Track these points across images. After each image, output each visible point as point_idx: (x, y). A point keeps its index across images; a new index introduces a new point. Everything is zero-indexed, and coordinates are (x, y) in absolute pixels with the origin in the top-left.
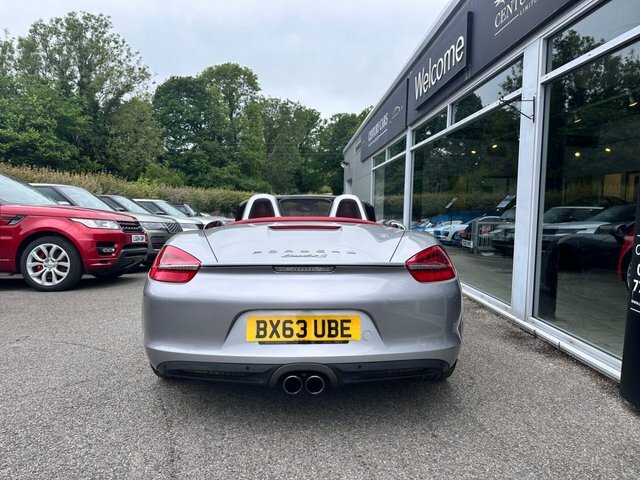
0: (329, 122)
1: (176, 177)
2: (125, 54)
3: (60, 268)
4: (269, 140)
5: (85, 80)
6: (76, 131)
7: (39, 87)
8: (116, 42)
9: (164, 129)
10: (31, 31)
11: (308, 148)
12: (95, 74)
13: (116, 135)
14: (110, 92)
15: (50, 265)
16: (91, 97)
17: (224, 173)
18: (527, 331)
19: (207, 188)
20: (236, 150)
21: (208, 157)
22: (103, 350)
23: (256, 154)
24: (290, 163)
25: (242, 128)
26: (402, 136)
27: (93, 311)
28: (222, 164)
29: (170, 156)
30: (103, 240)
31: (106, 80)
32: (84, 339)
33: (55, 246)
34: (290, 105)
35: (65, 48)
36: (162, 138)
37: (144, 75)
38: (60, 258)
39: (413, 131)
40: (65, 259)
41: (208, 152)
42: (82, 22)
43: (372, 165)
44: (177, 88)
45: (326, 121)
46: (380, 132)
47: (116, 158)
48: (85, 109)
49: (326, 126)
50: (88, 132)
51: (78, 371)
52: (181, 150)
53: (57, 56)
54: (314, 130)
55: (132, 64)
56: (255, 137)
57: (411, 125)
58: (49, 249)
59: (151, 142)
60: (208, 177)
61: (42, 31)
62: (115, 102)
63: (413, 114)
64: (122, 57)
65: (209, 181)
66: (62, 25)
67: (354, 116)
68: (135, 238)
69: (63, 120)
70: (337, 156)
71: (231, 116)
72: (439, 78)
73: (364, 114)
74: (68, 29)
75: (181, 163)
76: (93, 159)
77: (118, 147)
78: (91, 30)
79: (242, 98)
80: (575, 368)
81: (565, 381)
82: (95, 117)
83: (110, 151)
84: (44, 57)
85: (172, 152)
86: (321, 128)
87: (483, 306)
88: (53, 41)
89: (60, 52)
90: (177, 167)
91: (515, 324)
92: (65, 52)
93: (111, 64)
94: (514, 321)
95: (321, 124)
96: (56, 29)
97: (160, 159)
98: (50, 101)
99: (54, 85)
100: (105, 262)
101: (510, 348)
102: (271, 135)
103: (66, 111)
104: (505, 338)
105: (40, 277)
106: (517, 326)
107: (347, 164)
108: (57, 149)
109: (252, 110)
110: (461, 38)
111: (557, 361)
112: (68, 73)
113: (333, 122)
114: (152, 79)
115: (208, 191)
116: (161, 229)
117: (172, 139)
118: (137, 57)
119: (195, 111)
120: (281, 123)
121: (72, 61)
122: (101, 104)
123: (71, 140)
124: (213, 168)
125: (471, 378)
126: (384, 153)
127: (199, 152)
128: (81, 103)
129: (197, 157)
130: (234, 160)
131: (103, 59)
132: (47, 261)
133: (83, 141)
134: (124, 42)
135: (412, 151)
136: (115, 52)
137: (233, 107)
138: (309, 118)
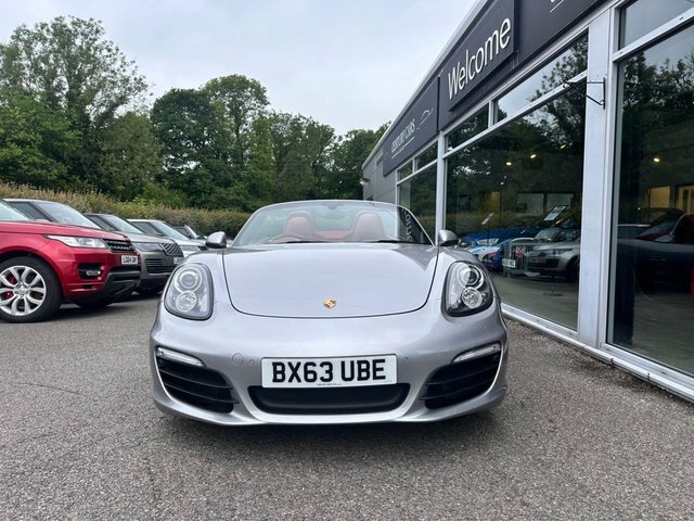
0: (344, 139)
1: (177, 198)
2: (119, 63)
3: (34, 294)
4: (279, 158)
5: (74, 91)
6: (64, 148)
7: (22, 98)
8: (109, 50)
9: (163, 145)
10: (12, 37)
11: (322, 167)
12: (86, 84)
13: (109, 152)
14: (102, 105)
15: (22, 292)
16: (81, 110)
17: (230, 194)
18: (601, 360)
19: (210, 210)
20: (243, 168)
21: (212, 177)
22: (77, 393)
23: (265, 173)
24: (303, 183)
25: (249, 145)
26: (433, 142)
27: (72, 345)
28: (227, 184)
29: (169, 176)
30: (86, 261)
31: (97, 91)
32: (54, 379)
33: (27, 269)
34: (302, 120)
35: (51, 56)
36: (160, 156)
37: (141, 86)
38: (34, 283)
39: (445, 136)
40: (40, 284)
41: (212, 171)
42: (70, 27)
43: (396, 180)
44: (177, 101)
45: (340, 138)
46: (406, 141)
47: (109, 177)
48: (74, 123)
49: (341, 143)
50: (77, 149)
51: (39, 421)
52: (182, 169)
53: (43, 65)
54: (328, 147)
55: (127, 74)
56: (264, 155)
57: (443, 130)
58: (20, 272)
59: (149, 159)
60: (213, 198)
61: (26, 37)
62: (108, 115)
63: (445, 116)
64: (116, 67)
65: (214, 203)
66: (48, 31)
67: (371, 132)
68: (125, 259)
69: (49, 135)
70: (354, 175)
71: (237, 132)
72: (478, 71)
73: (382, 129)
74: (54, 35)
75: (182, 183)
76: (83, 178)
77: (110, 165)
78: (80, 37)
79: (249, 113)
80: (674, 405)
81: (667, 423)
82: (86, 132)
83: (102, 169)
84: (28, 66)
85: (172, 172)
86: (336, 145)
87: (540, 332)
88: (38, 47)
89: (45, 60)
90: (177, 187)
91: (583, 352)
92: (52, 61)
93: (104, 74)
94: (582, 348)
95: (336, 141)
96: (42, 35)
97: (159, 178)
98: (35, 114)
99: (39, 97)
100: (90, 287)
101: (586, 381)
102: (282, 153)
103: (52, 125)
104: (577, 370)
105: (9, 306)
106: (587, 355)
107: (366, 180)
108: (43, 167)
109: (261, 125)
110: (507, 21)
111: (648, 396)
112: (55, 83)
113: (349, 139)
114: (150, 90)
115: (212, 213)
116: (157, 251)
117: (172, 157)
118: (133, 67)
119: (198, 126)
120: (292, 139)
121: (59, 70)
122: (92, 118)
123: (59, 158)
124: (218, 189)
125: (551, 421)
126: (411, 164)
127: (202, 171)
128: (69, 117)
129: (200, 176)
130: (241, 179)
131: (94, 68)
132: (19, 287)
133: (72, 159)
134: (117, 50)
135: (444, 159)
136: (108, 61)
137: (239, 122)
138: (322, 134)
